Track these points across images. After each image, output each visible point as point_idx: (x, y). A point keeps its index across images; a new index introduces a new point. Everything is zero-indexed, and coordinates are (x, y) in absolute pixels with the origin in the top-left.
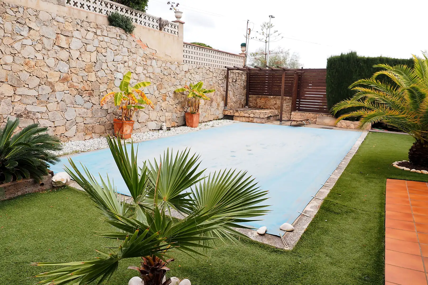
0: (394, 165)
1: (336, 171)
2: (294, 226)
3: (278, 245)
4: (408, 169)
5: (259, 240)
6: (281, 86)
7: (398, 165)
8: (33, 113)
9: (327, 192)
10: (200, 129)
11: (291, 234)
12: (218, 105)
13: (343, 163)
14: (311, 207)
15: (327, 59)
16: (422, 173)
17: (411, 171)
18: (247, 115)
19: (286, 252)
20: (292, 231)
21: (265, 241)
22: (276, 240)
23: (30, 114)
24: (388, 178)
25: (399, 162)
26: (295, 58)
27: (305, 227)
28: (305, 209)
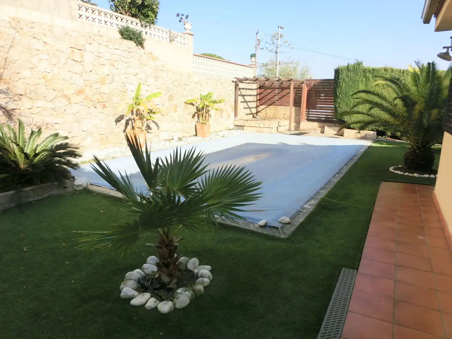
0: (390, 170)
1: (337, 175)
2: (291, 220)
3: (276, 234)
4: (403, 173)
5: (260, 231)
6: (290, 96)
7: (394, 169)
8: (51, 125)
9: (324, 192)
10: (211, 139)
11: (288, 226)
12: (229, 115)
13: (345, 168)
14: (309, 205)
15: (335, 70)
16: (414, 177)
17: (405, 174)
18: (257, 125)
19: (282, 240)
20: (289, 223)
21: (265, 232)
22: (275, 230)
23: (48, 126)
24: (383, 181)
25: (395, 167)
26: (306, 69)
27: (301, 220)
28: (304, 206)
